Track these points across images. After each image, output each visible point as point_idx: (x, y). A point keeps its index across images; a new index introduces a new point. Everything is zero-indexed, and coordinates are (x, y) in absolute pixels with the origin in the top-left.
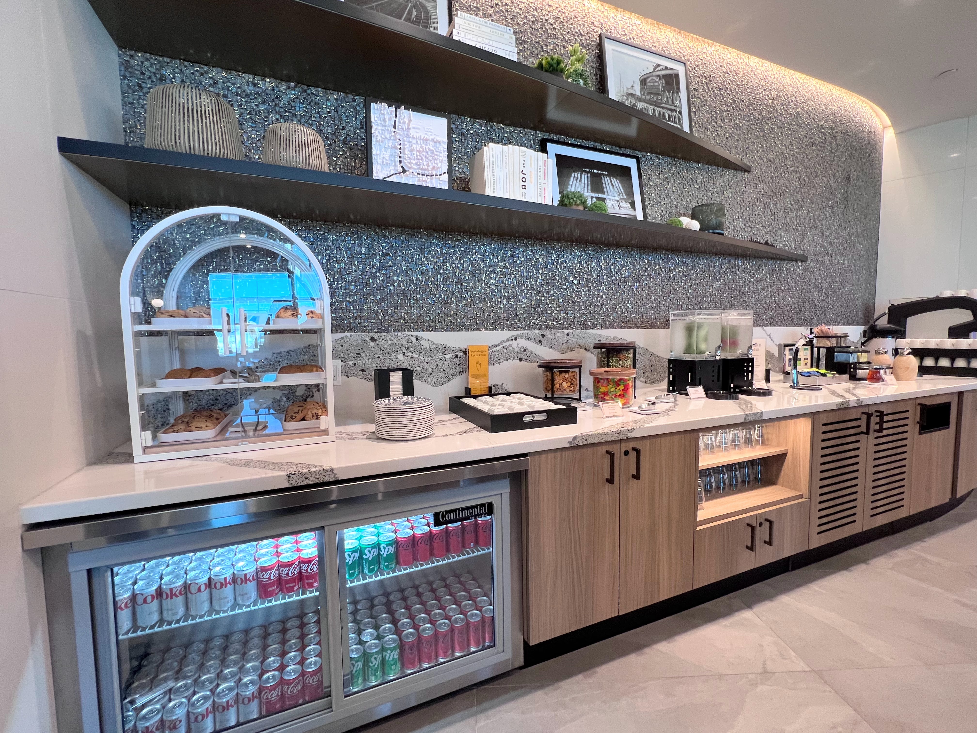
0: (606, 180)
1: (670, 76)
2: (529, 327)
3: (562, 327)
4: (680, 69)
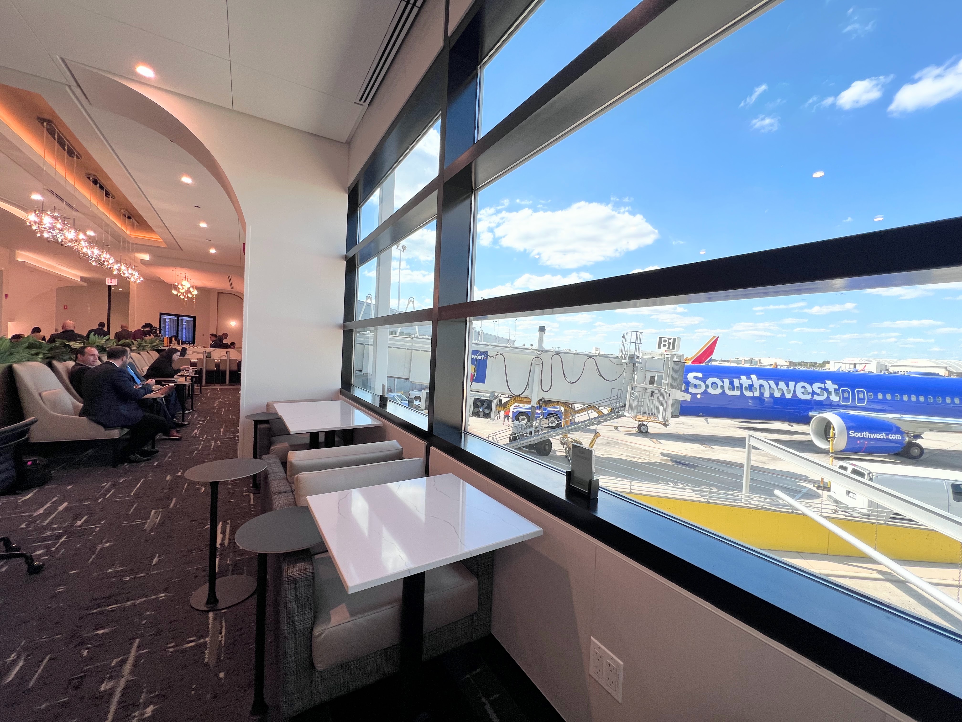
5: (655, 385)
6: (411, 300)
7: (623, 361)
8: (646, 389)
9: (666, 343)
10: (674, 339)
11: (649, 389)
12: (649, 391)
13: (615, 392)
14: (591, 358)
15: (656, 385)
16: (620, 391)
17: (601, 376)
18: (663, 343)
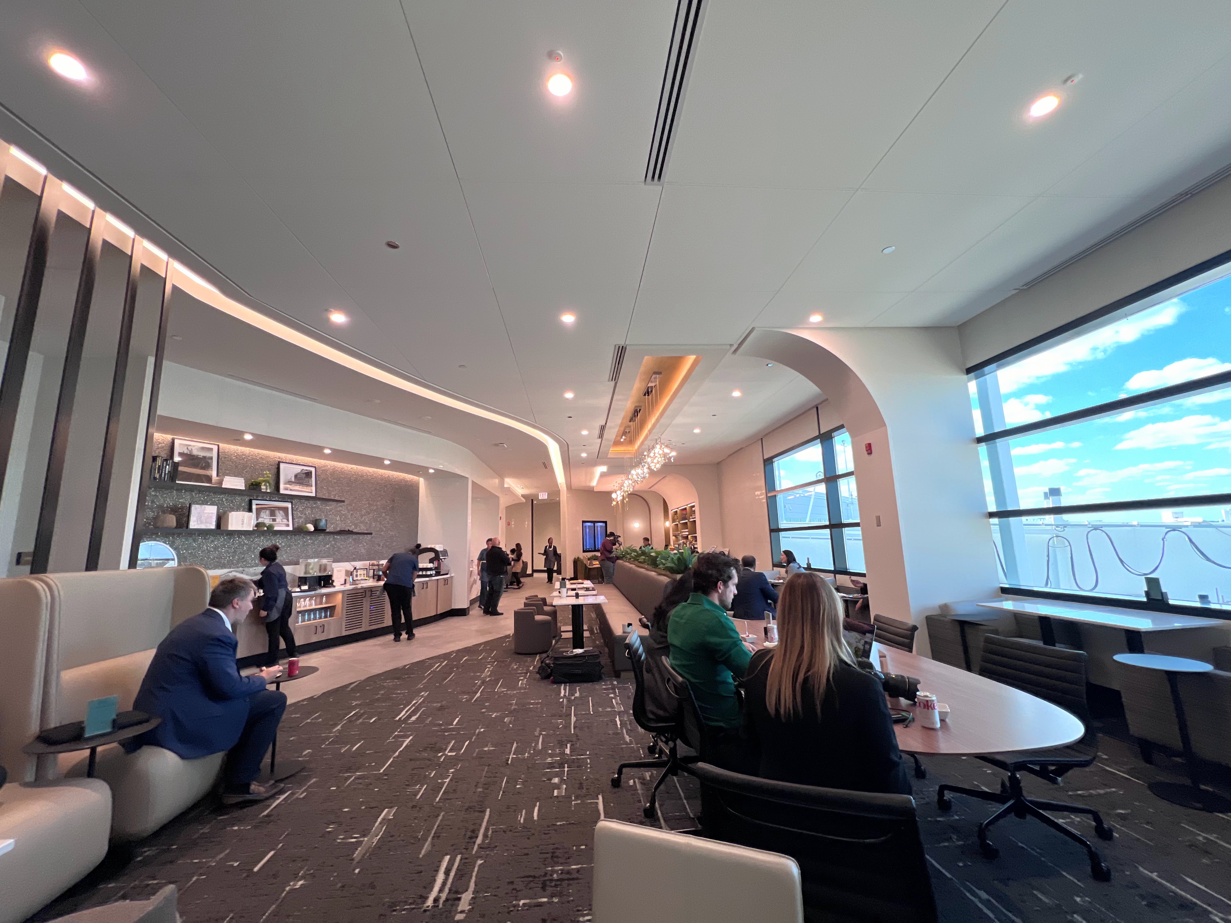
0: (277, 512)
1: (308, 473)
2: (238, 567)
3: (253, 567)
4: (313, 470)
14: (1174, 530)
17: (1208, 559)
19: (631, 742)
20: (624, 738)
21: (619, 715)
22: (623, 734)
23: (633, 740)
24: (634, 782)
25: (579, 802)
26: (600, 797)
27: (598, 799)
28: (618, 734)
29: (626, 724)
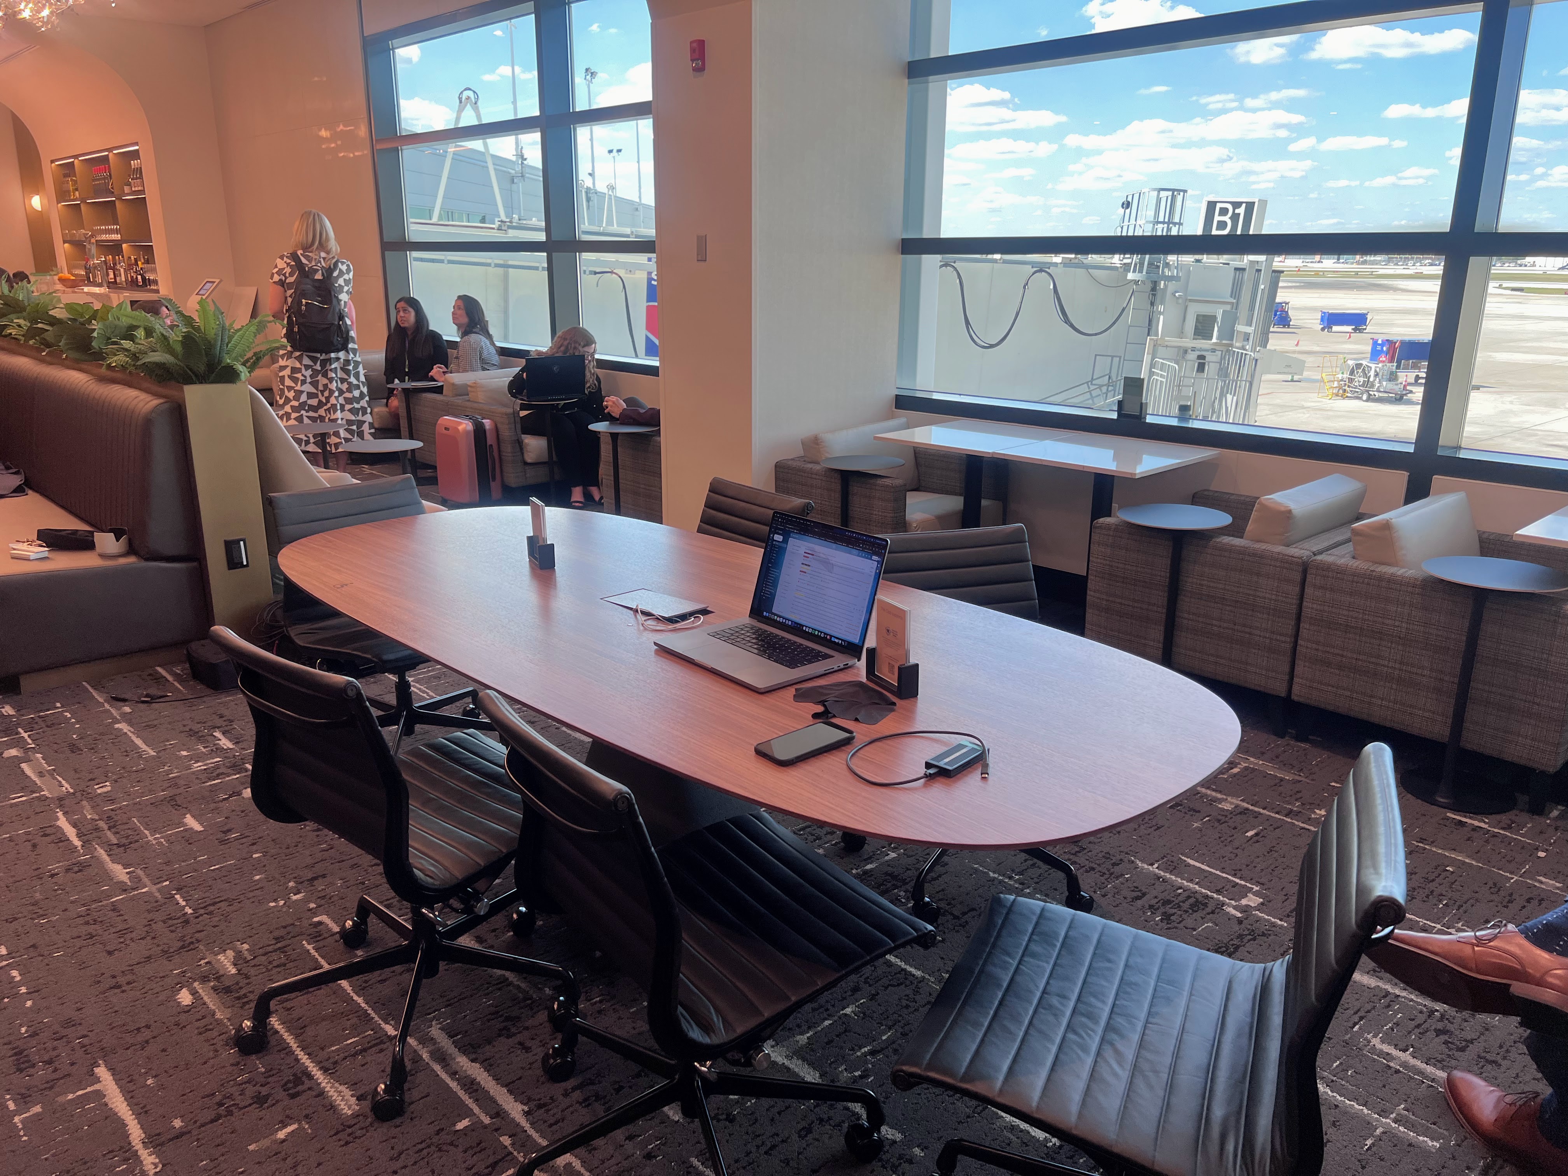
5: (1214, 340)
6: (468, 98)
7: (1130, 276)
8: (1186, 352)
9: (1227, 219)
10: (1250, 206)
11: (1193, 349)
12: (1192, 356)
13: (1103, 364)
14: (1041, 271)
15: (1217, 339)
16: (1116, 360)
17: (1067, 320)
18: (1217, 218)
19: (137, 883)
20: (108, 876)
21: (61, 806)
22: (101, 864)
23: (140, 872)
24: (194, 993)
25: (37, 1109)
26: (102, 1071)
27: (98, 1081)
28: (82, 867)
29: (97, 829)
